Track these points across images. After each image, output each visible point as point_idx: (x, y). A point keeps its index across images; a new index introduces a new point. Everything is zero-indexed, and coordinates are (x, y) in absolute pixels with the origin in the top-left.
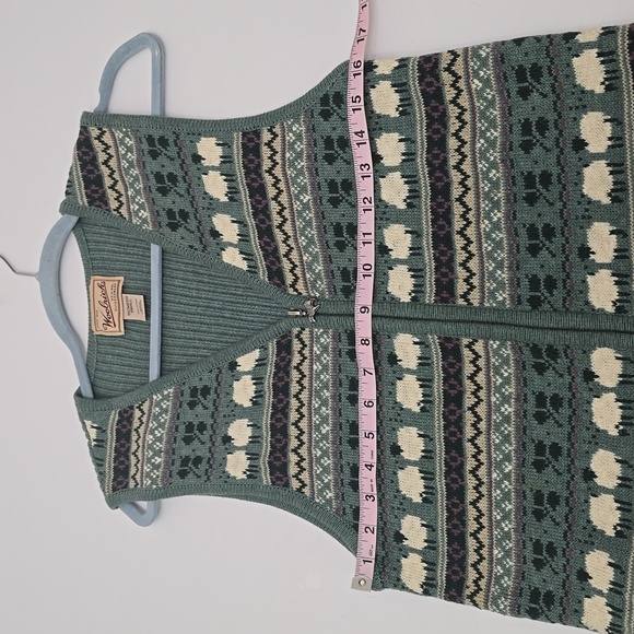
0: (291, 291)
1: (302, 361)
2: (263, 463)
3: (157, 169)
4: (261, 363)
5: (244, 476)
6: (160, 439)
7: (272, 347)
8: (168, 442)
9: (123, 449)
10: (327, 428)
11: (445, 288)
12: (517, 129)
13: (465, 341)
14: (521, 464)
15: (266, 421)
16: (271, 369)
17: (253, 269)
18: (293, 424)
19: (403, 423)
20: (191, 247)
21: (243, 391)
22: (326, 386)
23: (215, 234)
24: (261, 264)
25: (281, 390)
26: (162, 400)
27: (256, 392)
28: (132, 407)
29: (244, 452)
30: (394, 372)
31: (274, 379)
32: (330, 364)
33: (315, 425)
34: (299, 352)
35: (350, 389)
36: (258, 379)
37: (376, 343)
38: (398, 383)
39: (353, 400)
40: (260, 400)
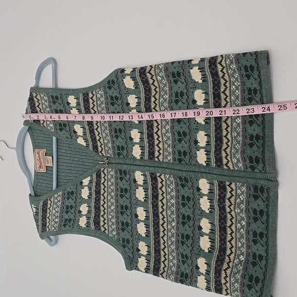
0: (100, 154)
1: (105, 181)
2: (92, 221)
3: (55, 108)
4: (91, 182)
5: (85, 226)
6: (57, 212)
7: (94, 176)
8: (60, 213)
9: (44, 216)
10: (113, 207)
11: (151, 154)
12: (174, 95)
13: (158, 175)
14: (178, 223)
15: (93, 205)
16: (94, 184)
17: (88, 145)
18: (102, 206)
19: (138, 206)
20: (67, 137)
21: (85, 193)
22: (113, 191)
23: (75, 132)
24: (91, 143)
25: (98, 192)
26: (58, 197)
27: (89, 193)
28: (47, 200)
29: (85, 217)
30: (135, 186)
31: (95, 188)
32: (114, 182)
33: (109, 206)
34: (104, 178)
35: (121, 192)
36: (90, 188)
37: (129, 175)
38: (137, 190)
39: (122, 196)
40: (91, 196)
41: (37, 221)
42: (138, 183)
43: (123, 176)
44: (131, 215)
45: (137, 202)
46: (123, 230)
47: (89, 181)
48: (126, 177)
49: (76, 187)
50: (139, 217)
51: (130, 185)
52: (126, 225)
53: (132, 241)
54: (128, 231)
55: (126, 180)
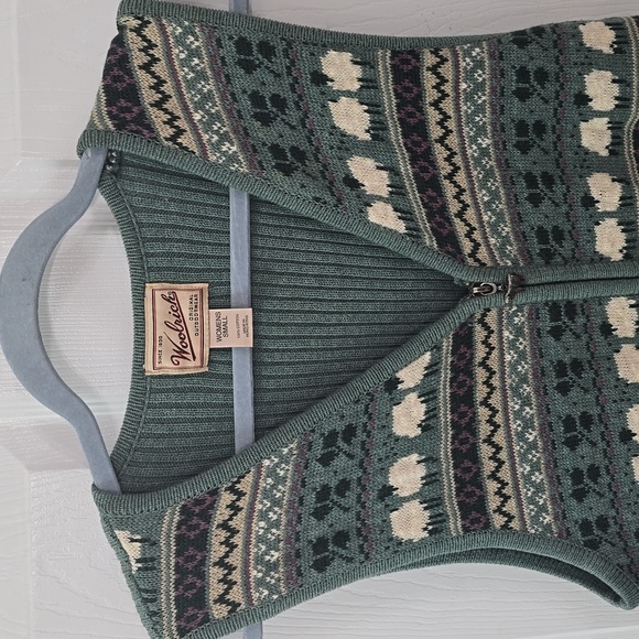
0: (470, 261)
1: (489, 353)
4: (432, 370)
5: (426, 534)
6: (277, 524)
7: (447, 345)
9: (190, 566)
10: (534, 433)
15: (445, 449)
16: (445, 375)
17: (414, 232)
18: (485, 441)
19: (632, 402)
21: (407, 418)
22: (524, 380)
23: (354, 184)
25: (463, 400)
27: (426, 413)
28: (214, 493)
29: (416, 503)
30: (610, 345)
31: (451, 387)
32: (528, 349)
33: (517, 434)
34: (483, 343)
35: (558, 376)
36: (428, 394)
37: (583, 314)
38: (616, 356)
39: (564, 389)
40: (431, 422)
41: (147, 596)
42: (620, 333)
43: (564, 323)
44: (603, 439)
45: (625, 393)
46: (579, 495)
47: (426, 368)
48: (574, 322)
49: (367, 407)
50: (635, 435)
51: (588, 349)
52: (589, 477)
53: (614, 518)
54: (598, 493)
55: (574, 333)
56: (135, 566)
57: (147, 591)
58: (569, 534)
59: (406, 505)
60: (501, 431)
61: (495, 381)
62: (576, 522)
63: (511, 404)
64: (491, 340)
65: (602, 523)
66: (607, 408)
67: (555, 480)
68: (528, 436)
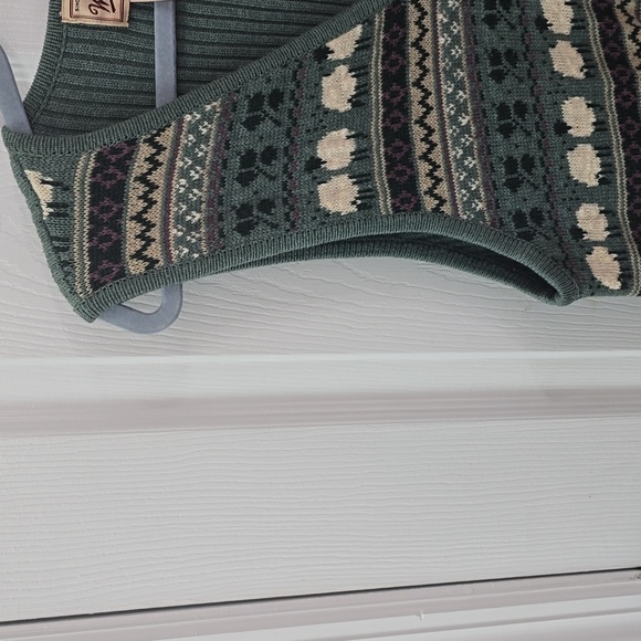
1: (422, 35)
4: (363, 44)
5: (354, 209)
6: (198, 184)
7: (380, 20)
8: (212, 185)
10: (468, 118)
15: (376, 126)
16: (377, 51)
18: (416, 122)
21: (337, 90)
22: (457, 64)
27: (357, 88)
28: (133, 143)
29: (345, 177)
30: (545, 39)
31: (383, 64)
32: (462, 34)
33: (450, 117)
34: (416, 23)
35: (492, 64)
36: (359, 69)
37: (519, 6)
38: (551, 51)
39: (498, 76)
40: (362, 99)
41: (58, 246)
42: (555, 29)
43: (499, 12)
44: (538, 130)
45: (559, 85)
46: (513, 185)
47: (357, 42)
48: (508, 12)
49: (295, 73)
50: (570, 128)
51: (523, 40)
52: (523, 167)
53: (549, 212)
54: (532, 184)
55: (509, 23)
56: (46, 211)
57: (58, 239)
58: (502, 224)
59: (334, 178)
60: (434, 113)
61: (429, 63)
62: (510, 213)
63: (444, 87)
64: (424, 22)
65: (537, 215)
66: (542, 98)
67: (488, 168)
68: (460, 119)
